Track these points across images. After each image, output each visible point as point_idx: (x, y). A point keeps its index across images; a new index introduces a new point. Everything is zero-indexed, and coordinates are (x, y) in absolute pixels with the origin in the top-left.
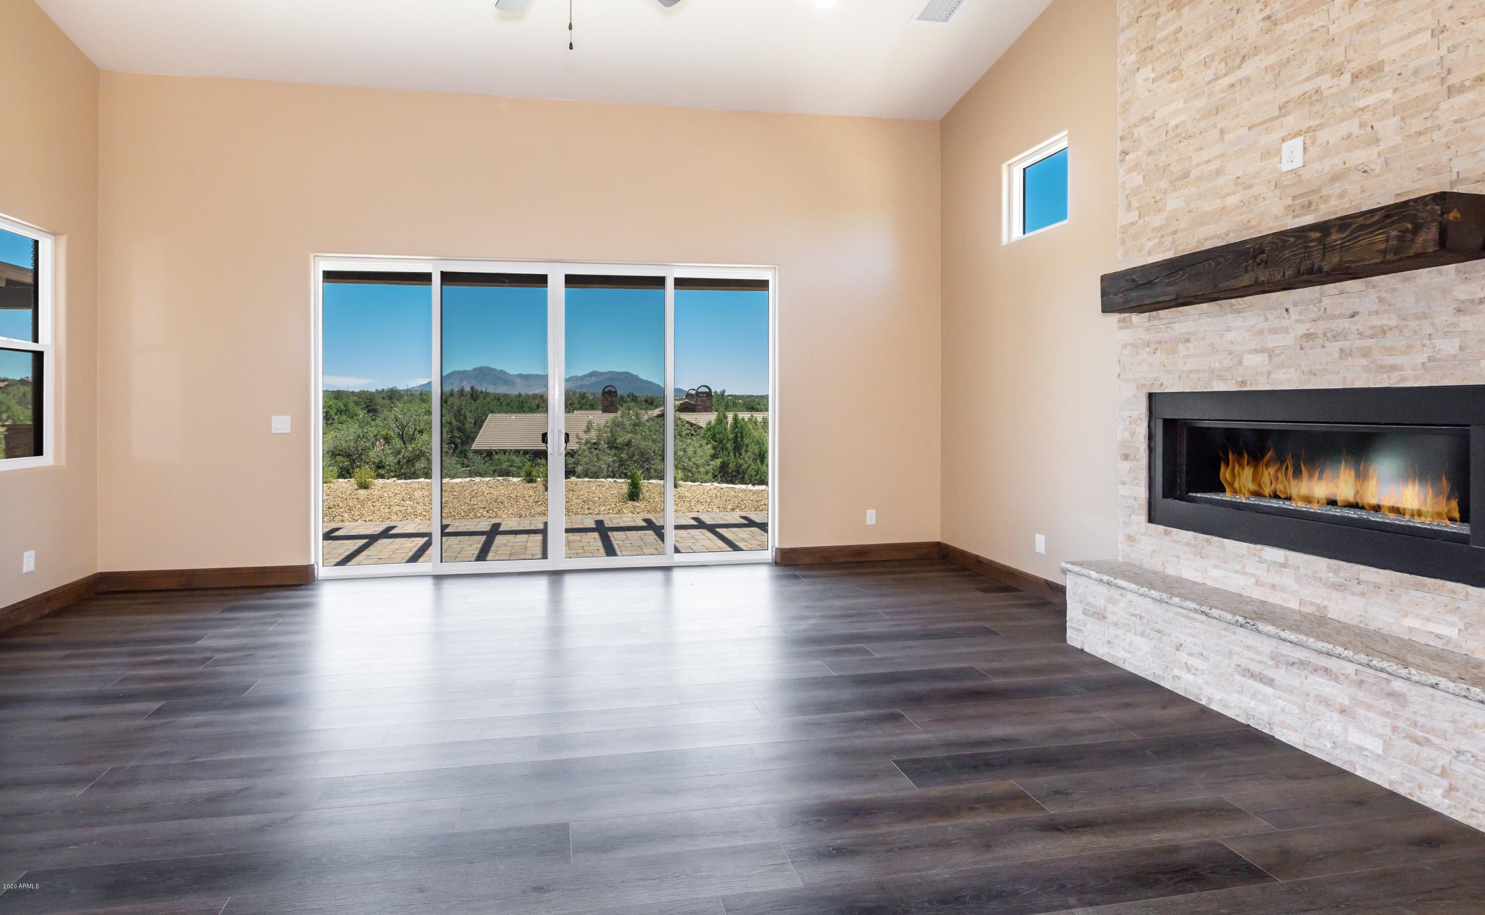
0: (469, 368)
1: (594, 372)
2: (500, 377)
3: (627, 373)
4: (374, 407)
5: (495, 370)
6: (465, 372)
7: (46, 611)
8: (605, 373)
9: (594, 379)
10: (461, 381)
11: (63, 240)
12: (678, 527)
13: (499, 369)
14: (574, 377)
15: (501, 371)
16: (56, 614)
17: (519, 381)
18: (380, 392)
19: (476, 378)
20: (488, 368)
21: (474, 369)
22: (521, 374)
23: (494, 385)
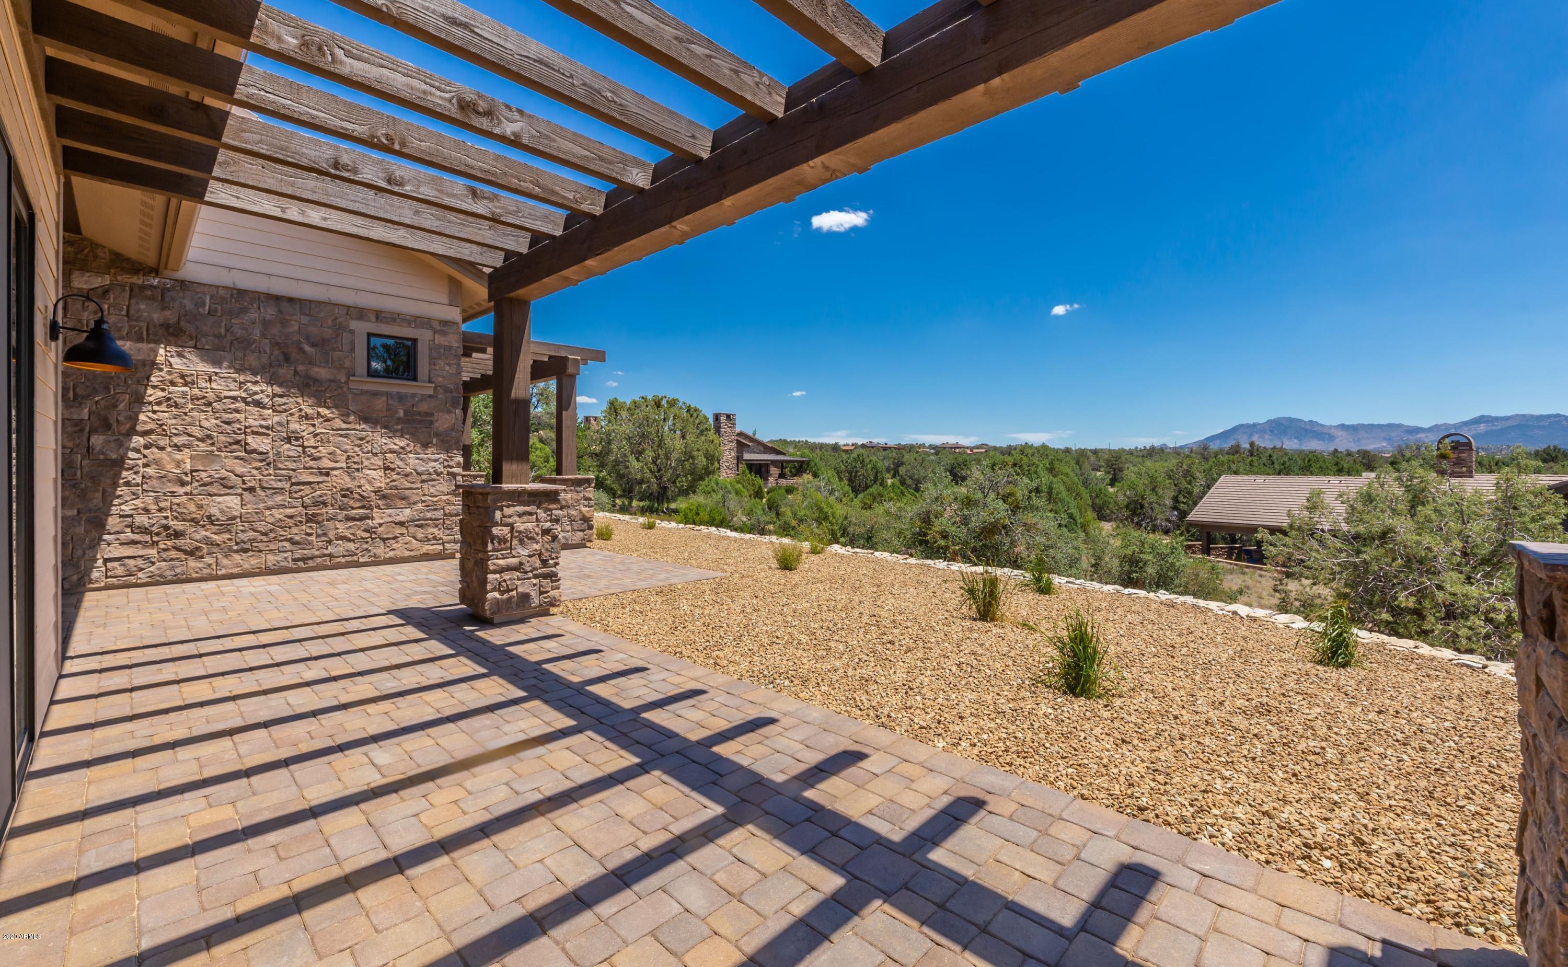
0: (1262, 419)
1: (1482, 417)
2: (1311, 430)
3: (1558, 416)
4: (1120, 465)
5: (1302, 421)
6: (1254, 425)
8: (1507, 419)
9: (1482, 427)
10: (1251, 435)
13: (1306, 419)
14: (1441, 425)
15: (1311, 421)
17: (1340, 433)
18: (1141, 450)
19: (1271, 431)
20: (1290, 420)
21: (1268, 421)
22: (1343, 425)
23: (1300, 440)
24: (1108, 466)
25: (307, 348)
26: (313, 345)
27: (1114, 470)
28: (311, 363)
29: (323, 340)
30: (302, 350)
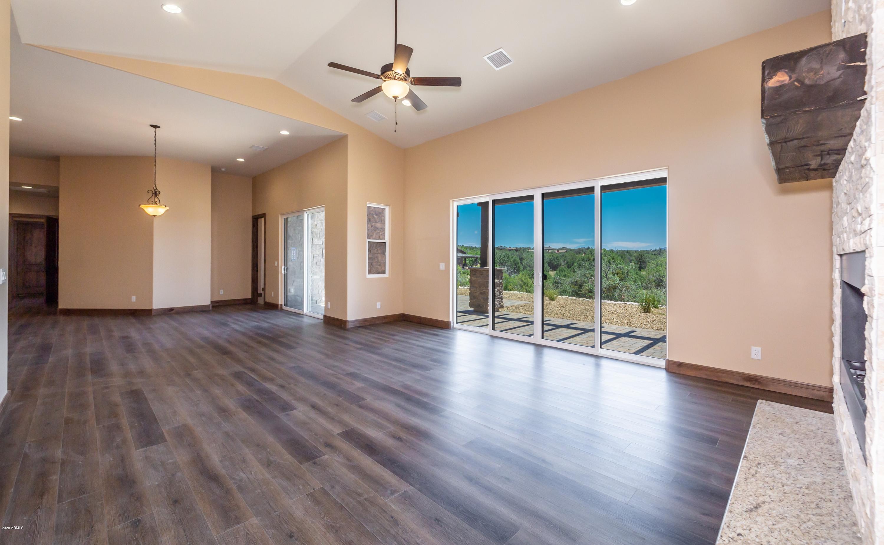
4: (644, 260)
7: (384, 322)
11: (391, 206)
12: (593, 330)
16: (386, 323)
18: (653, 251)
24: (637, 260)
25: (375, 216)
26: (376, 215)
27: (641, 262)
28: (376, 222)
29: (379, 213)
30: (374, 217)
